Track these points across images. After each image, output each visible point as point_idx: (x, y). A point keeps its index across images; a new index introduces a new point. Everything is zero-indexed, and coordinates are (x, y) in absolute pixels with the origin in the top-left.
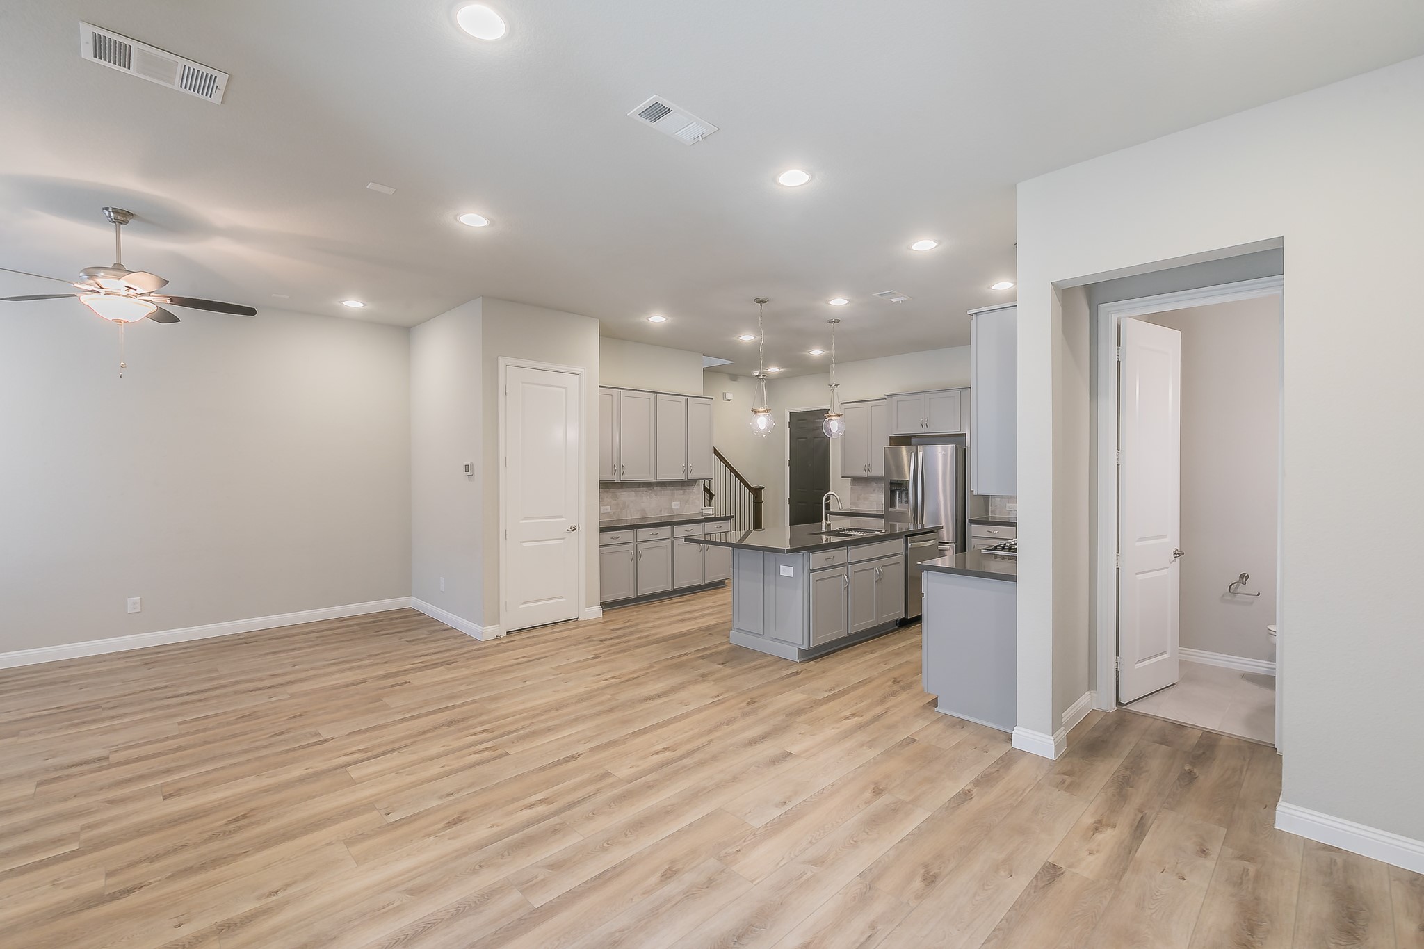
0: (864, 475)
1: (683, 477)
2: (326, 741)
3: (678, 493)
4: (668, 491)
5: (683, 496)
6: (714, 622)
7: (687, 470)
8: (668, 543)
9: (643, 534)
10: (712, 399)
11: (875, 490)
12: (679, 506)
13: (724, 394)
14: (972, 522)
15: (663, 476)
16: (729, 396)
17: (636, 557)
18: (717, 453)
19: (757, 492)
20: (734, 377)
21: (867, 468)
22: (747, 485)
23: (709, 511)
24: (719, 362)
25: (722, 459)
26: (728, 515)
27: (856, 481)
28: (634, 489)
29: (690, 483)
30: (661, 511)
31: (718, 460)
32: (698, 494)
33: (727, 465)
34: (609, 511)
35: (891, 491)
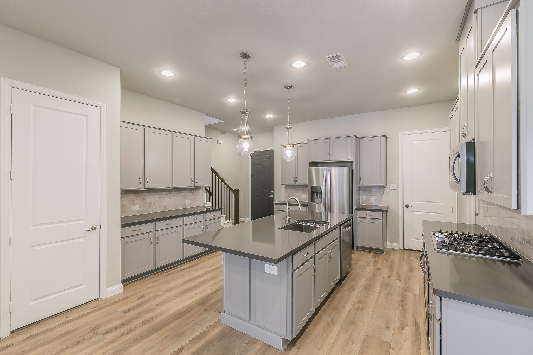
0: (294, 183)
1: (192, 186)
3: (189, 195)
4: (182, 194)
5: (192, 196)
6: (209, 291)
7: (194, 180)
8: (180, 229)
9: (160, 225)
10: (211, 139)
11: (298, 191)
12: (190, 202)
13: (218, 141)
14: (356, 209)
15: (176, 185)
16: (221, 142)
17: (155, 242)
18: (213, 171)
19: (236, 192)
20: (223, 132)
21: (296, 180)
22: (230, 189)
23: (209, 204)
24: (215, 121)
25: (217, 174)
26: (220, 207)
27: (288, 186)
28: (158, 193)
29: (196, 189)
30: (177, 206)
31: (214, 175)
32: (202, 194)
33: (220, 178)
34: (138, 208)
35: (312, 192)
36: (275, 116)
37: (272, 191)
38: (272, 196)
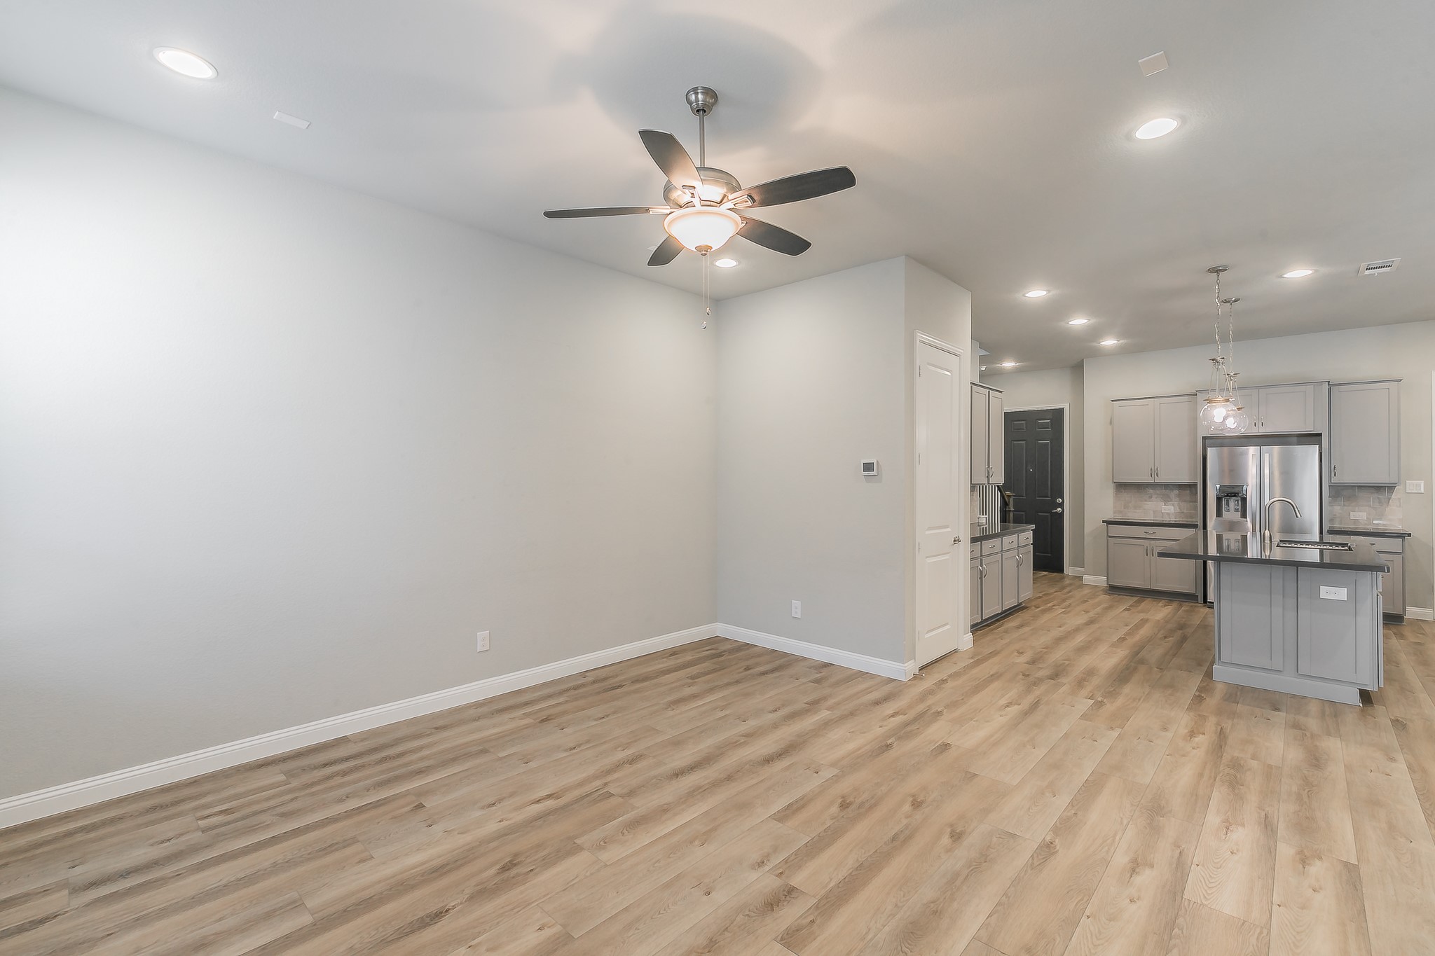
0: (1150, 480)
1: (986, 481)
7: (989, 473)
8: (1000, 557)
9: (986, 547)
11: (1151, 497)
17: (982, 575)
21: (1155, 472)
35: (1217, 498)
36: (1093, 321)
37: (1059, 500)
38: (1059, 509)
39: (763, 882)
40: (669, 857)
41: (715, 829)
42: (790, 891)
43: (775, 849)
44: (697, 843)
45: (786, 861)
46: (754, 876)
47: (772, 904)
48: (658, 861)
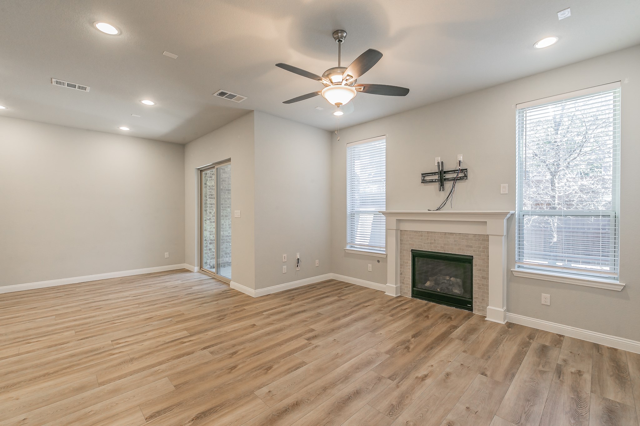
2: (205, 348)
39: (315, 342)
40: (350, 350)
41: (333, 359)
42: (309, 339)
43: (309, 351)
44: (340, 354)
45: (306, 347)
46: (319, 343)
47: (315, 337)
48: (353, 349)
